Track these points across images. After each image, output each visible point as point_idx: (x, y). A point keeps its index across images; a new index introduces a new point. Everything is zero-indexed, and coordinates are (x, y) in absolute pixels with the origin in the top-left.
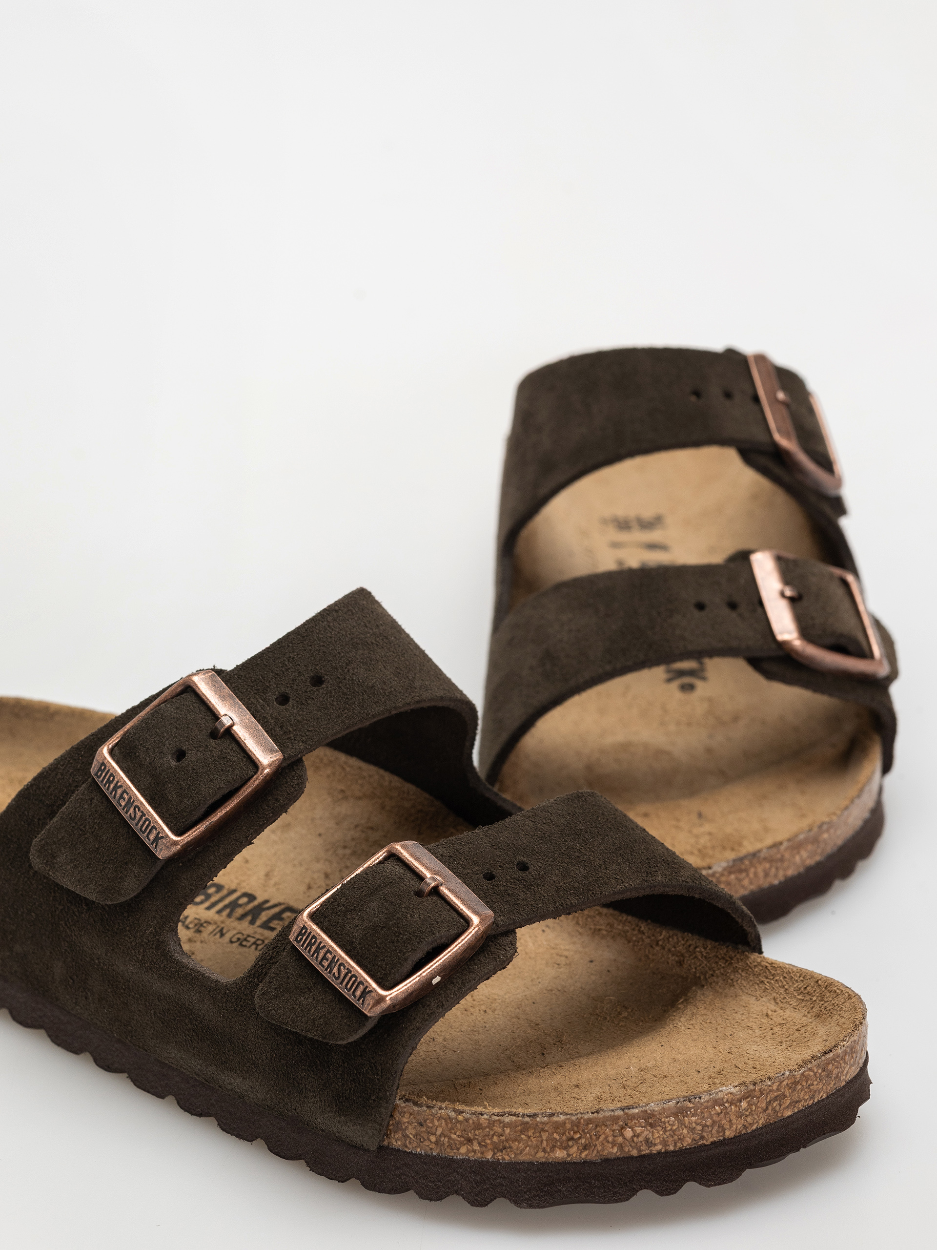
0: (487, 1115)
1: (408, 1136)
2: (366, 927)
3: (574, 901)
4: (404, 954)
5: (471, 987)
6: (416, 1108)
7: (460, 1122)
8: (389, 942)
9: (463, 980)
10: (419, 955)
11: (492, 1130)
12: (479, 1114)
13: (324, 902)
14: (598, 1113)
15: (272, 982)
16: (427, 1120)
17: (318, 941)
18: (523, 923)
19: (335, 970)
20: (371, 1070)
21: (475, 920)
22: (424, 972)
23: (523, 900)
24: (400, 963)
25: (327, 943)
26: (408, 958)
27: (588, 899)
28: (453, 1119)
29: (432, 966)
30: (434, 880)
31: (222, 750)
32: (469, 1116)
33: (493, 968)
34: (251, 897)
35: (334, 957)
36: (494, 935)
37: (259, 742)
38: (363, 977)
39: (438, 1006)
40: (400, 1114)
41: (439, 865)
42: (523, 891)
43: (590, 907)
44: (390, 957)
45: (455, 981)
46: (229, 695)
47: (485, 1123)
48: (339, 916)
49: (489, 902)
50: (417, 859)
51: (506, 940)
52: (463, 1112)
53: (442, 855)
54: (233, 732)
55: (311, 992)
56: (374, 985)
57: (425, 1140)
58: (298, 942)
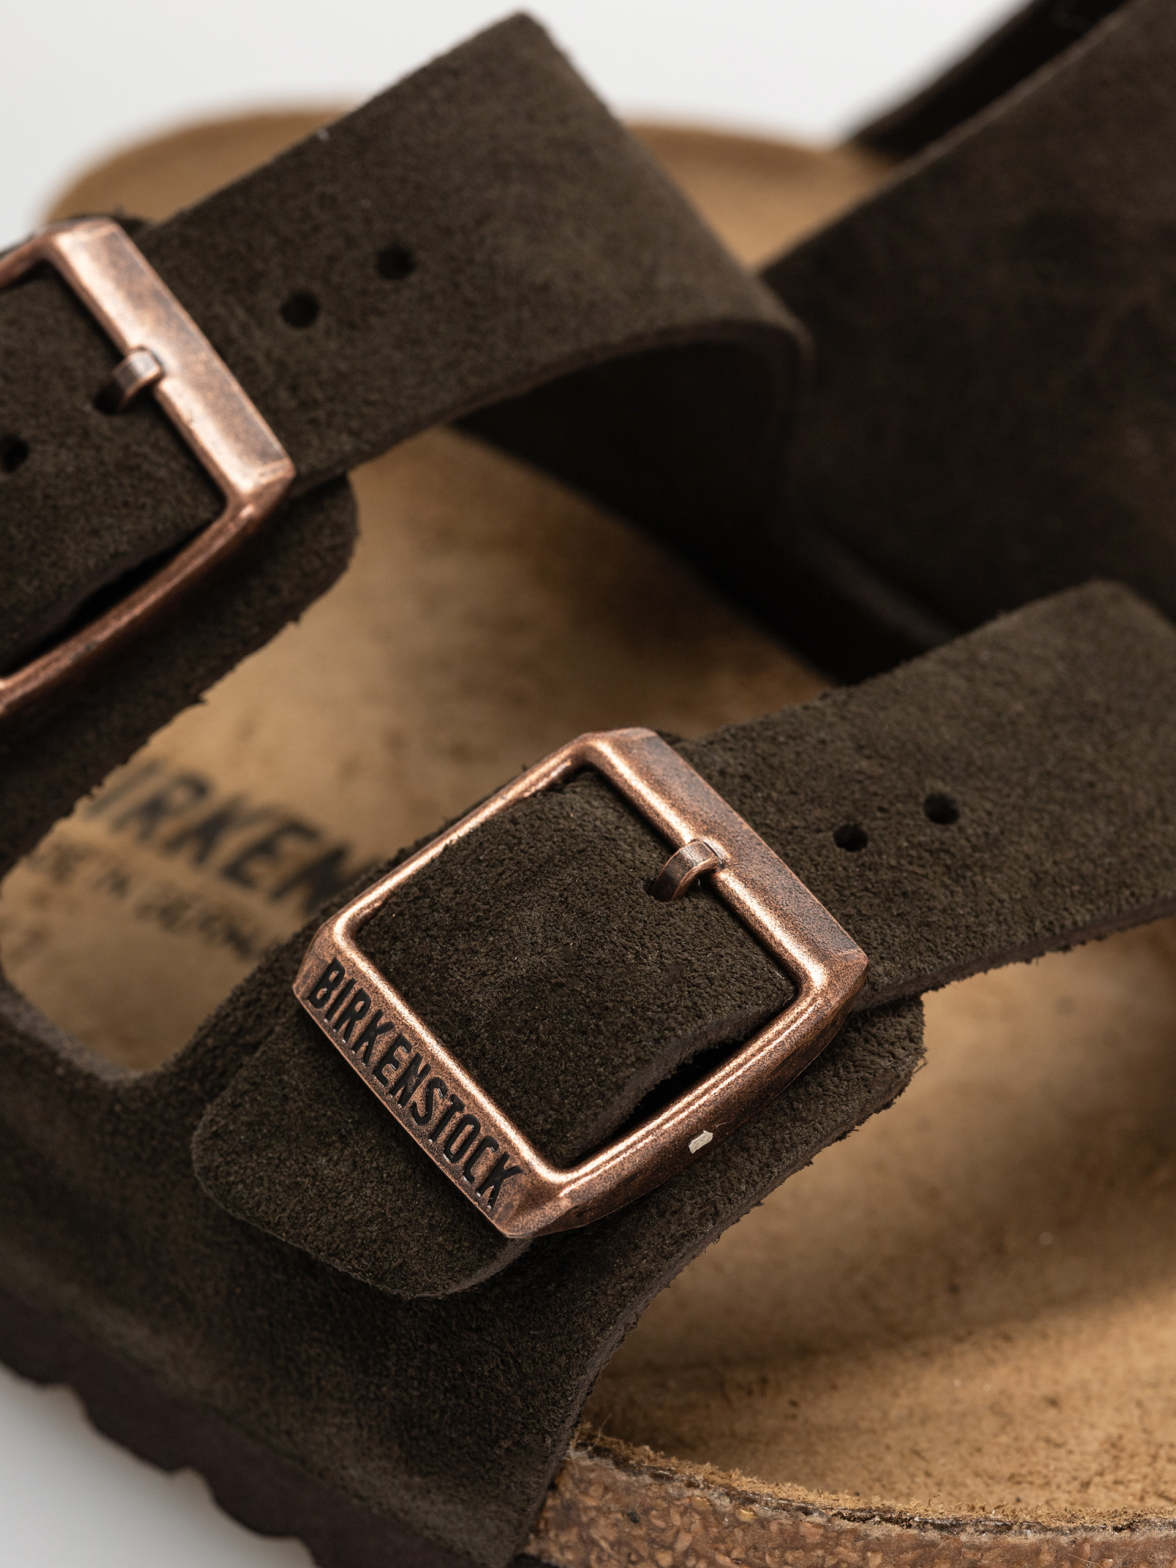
0: (821, 1514)
1: (594, 1543)
2: (508, 980)
3: (1083, 916)
4: (616, 1069)
5: (796, 1162)
6: (622, 1477)
7: (745, 1526)
8: (573, 1031)
9: (774, 1143)
10: (654, 1075)
11: (831, 1554)
12: (799, 1509)
13: (392, 893)
14: (1133, 1530)
15: (240, 1105)
16: (652, 1508)
17: (373, 1009)
18: (941, 978)
19: (417, 1097)
20: (504, 1371)
21: (817, 974)
22: (667, 1121)
23: (944, 911)
24: (602, 1096)
25: (398, 1016)
26: (624, 1084)
27: (1120, 910)
28: (724, 1515)
29: (690, 1104)
30: (705, 850)
31: (126, 448)
32: (770, 1513)
33: (858, 1109)
34: (199, 787)
35: (416, 1060)
36: (864, 1012)
37: (233, 431)
38: (495, 1126)
39: (703, 1215)
40: (577, 1483)
41: (714, 804)
42: (946, 887)
43: (1121, 929)
44: (574, 1074)
45: (752, 1143)
46: (156, 295)
47: (813, 1534)
48: (434, 938)
49: (850, 916)
50: (658, 786)
51: (893, 1028)
52: (753, 1501)
53: (722, 773)
54: (159, 398)
55: (347, 1145)
56: (527, 1153)
57: (641, 1558)
58: (318, 1004)
